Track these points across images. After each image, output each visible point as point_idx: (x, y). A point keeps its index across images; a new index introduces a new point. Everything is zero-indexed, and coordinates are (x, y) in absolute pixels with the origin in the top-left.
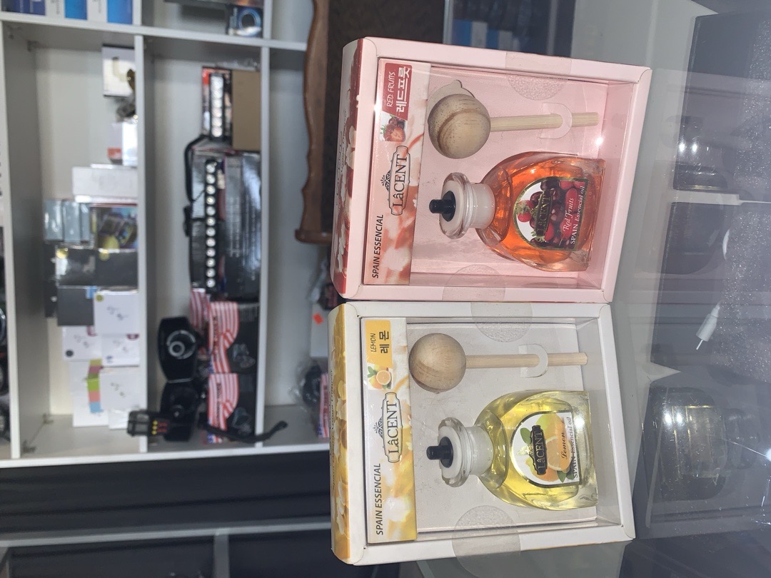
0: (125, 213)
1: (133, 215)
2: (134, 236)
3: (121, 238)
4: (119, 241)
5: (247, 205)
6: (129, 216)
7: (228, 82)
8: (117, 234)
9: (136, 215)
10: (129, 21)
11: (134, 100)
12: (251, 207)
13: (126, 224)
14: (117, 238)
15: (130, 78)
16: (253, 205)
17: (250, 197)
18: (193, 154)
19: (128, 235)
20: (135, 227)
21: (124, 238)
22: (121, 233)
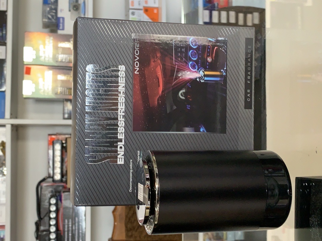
1: (2, 236)
7: (65, 145)
10: (3, 117)
11: (5, 160)
12: (79, 225)
15: (2, 147)
18: (41, 188)
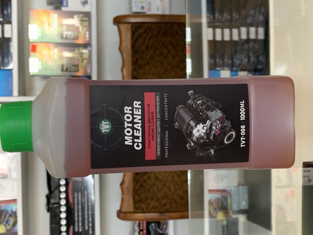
0: (9, 210)
1: (14, 210)
2: (15, 223)
3: (7, 225)
4: (6, 227)
5: (86, 197)
6: (12, 211)
8: (5, 223)
9: (16, 210)
10: (10, 94)
12: (88, 198)
13: (10, 215)
14: (5, 225)
16: (90, 196)
17: (87, 192)
19: (11, 222)
20: (16, 217)
21: (9, 225)
22: (7, 222)
